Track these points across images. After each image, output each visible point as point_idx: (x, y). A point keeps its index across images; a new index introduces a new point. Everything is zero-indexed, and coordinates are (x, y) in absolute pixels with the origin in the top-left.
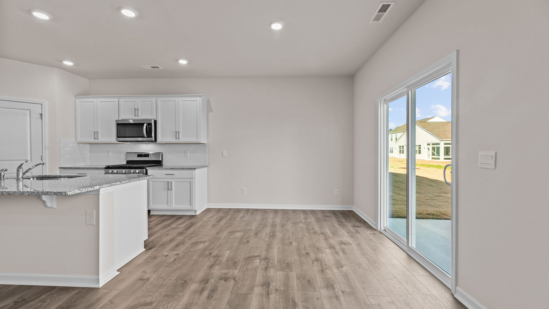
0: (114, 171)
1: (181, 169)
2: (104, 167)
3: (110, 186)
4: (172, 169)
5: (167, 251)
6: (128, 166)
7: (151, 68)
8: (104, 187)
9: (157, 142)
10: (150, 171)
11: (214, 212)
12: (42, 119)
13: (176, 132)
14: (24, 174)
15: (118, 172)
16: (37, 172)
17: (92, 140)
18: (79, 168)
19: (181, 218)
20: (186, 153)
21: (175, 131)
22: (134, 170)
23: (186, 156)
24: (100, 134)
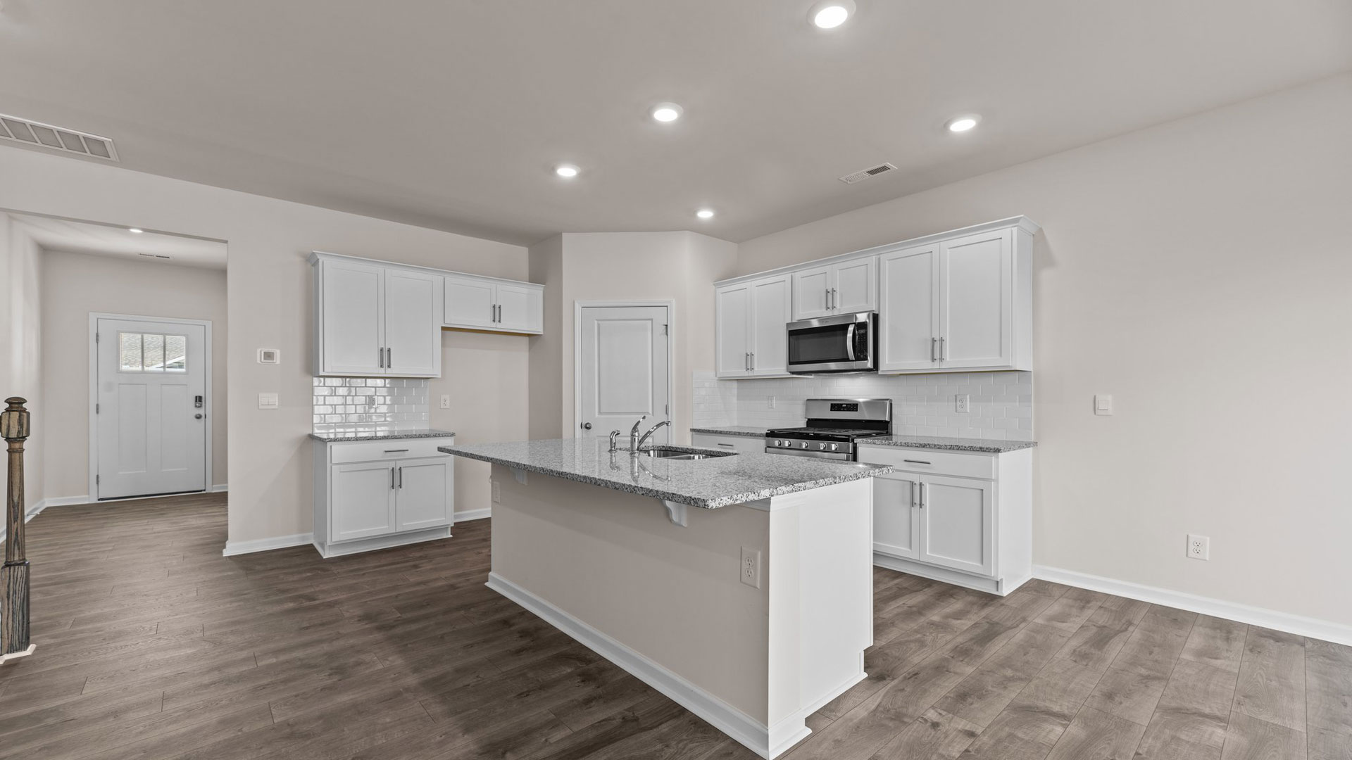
0: (784, 443)
1: (950, 449)
2: (765, 432)
3: (793, 491)
4: (924, 446)
5: (933, 707)
6: (811, 432)
7: (867, 175)
8: (780, 492)
9: (880, 373)
10: (867, 449)
11: (1064, 601)
12: (667, 335)
13: (934, 341)
14: (640, 442)
15: (791, 447)
16: (659, 439)
17: (744, 373)
18: (721, 433)
19: (951, 596)
20: (962, 401)
21: (930, 339)
22: (826, 443)
23: (959, 409)
24: (756, 357)
